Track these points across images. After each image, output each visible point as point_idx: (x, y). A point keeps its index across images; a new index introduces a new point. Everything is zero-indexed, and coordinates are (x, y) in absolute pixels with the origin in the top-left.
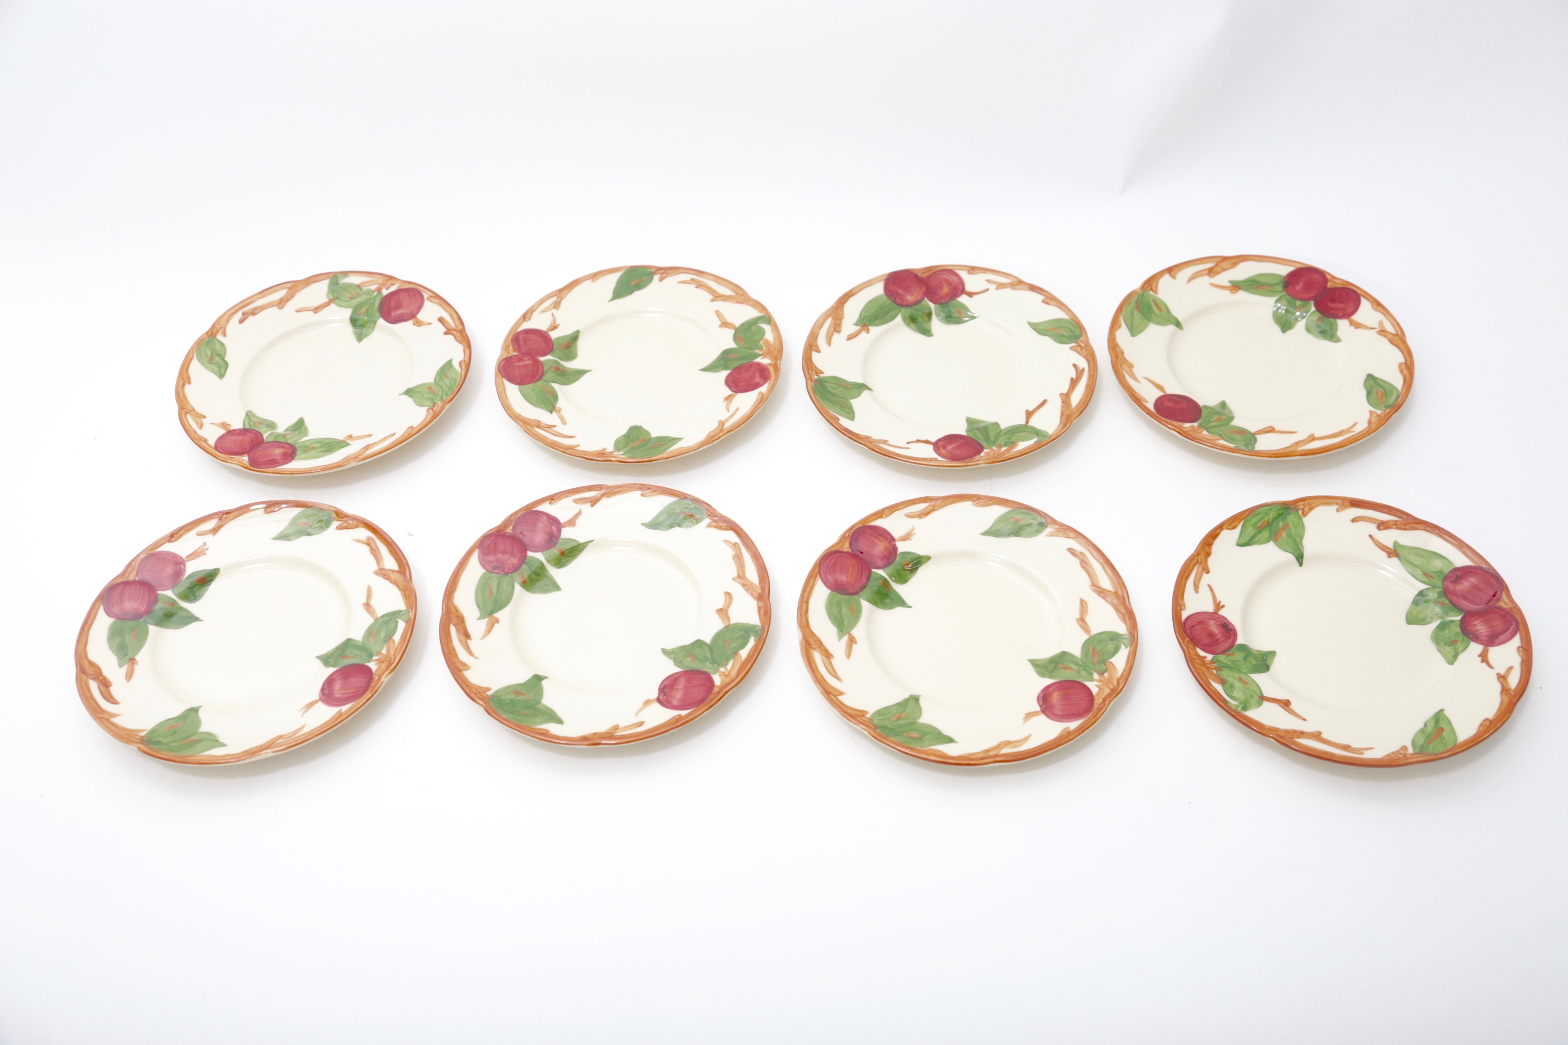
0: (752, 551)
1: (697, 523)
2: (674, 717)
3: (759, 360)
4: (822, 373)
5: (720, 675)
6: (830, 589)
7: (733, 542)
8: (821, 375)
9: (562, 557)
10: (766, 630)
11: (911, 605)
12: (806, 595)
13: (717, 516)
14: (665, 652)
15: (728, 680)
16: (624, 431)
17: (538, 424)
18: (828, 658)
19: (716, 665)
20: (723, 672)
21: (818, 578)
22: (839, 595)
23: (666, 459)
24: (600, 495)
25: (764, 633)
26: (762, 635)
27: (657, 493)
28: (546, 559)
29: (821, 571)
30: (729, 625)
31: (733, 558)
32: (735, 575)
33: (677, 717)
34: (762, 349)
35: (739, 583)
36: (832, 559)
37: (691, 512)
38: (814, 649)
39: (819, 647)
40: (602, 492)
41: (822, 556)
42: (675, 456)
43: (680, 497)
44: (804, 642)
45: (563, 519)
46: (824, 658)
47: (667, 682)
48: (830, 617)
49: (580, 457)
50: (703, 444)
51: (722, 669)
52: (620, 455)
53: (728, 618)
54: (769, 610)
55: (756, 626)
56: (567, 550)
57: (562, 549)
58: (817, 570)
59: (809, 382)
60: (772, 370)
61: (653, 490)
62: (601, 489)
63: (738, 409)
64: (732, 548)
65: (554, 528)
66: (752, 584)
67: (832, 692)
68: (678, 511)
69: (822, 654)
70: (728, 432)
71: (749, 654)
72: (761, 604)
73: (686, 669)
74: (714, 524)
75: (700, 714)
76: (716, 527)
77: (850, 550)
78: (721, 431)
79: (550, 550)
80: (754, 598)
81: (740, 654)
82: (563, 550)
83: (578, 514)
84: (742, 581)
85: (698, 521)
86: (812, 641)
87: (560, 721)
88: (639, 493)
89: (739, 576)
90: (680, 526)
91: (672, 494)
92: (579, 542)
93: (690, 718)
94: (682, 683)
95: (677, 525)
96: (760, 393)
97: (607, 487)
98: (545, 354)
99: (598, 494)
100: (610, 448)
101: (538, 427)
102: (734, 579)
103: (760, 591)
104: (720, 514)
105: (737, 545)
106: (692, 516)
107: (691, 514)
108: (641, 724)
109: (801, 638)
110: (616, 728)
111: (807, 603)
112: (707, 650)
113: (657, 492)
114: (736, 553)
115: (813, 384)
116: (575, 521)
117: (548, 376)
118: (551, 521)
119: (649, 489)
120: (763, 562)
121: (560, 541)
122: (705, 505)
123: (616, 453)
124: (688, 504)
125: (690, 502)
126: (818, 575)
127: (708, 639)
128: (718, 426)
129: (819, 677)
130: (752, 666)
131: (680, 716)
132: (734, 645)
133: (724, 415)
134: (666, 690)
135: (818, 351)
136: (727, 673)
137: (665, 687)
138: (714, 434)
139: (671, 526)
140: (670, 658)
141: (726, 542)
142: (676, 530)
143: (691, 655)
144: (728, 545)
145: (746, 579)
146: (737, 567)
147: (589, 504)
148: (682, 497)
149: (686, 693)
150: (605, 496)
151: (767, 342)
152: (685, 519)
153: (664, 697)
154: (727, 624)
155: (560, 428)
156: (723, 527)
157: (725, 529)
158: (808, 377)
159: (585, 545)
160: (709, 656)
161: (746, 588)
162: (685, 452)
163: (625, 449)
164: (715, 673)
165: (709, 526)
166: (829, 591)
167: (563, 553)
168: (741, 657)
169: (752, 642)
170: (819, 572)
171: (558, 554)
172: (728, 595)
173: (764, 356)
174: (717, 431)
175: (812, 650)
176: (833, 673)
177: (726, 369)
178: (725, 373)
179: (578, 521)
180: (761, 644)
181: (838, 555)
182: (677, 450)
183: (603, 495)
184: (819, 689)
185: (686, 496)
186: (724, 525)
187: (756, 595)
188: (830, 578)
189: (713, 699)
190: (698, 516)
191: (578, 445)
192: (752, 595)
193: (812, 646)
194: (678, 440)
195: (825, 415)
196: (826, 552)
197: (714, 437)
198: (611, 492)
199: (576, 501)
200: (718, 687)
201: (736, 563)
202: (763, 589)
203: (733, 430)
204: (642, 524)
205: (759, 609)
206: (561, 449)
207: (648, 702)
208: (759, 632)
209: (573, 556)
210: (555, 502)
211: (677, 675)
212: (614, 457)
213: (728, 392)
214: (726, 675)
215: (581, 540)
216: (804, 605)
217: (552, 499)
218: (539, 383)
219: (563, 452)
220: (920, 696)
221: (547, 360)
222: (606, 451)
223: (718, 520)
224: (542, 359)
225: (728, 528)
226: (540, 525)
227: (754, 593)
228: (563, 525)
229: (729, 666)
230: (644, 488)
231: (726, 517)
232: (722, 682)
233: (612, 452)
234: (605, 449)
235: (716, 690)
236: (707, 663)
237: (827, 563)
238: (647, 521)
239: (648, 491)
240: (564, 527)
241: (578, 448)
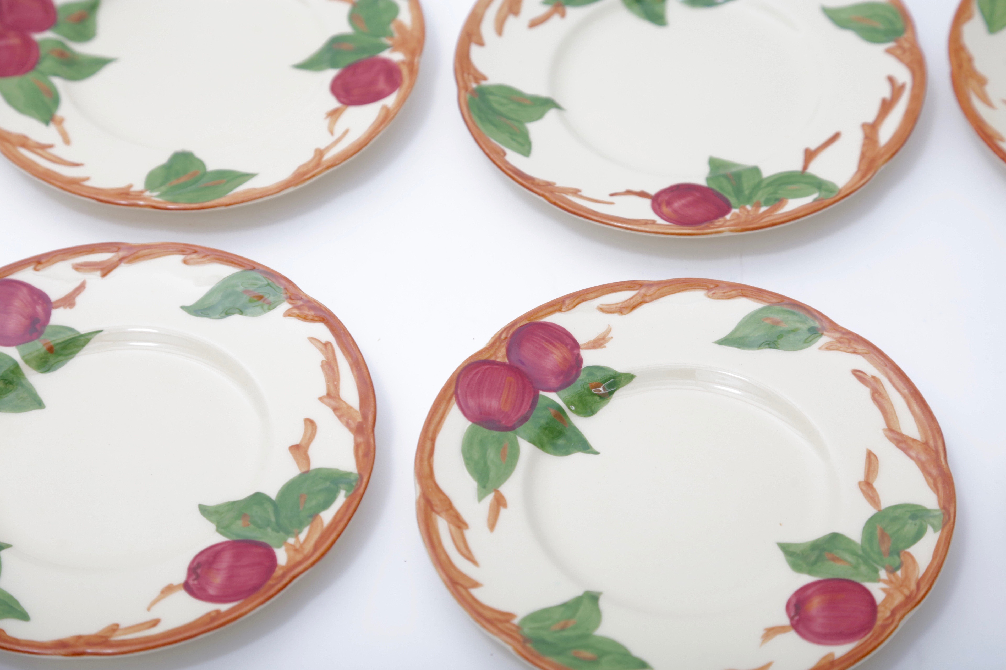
0: (352, 357)
1: (270, 309)
2: (209, 614)
3: (386, 54)
4: (485, 78)
5: (287, 550)
6: (471, 420)
7: (324, 342)
8: (483, 83)
9: (49, 355)
10: (365, 480)
11: (597, 450)
12: (432, 427)
13: (301, 299)
14: (204, 510)
15: (299, 557)
16: (162, 158)
17: (24, 142)
18: (459, 528)
19: (282, 534)
20: (291, 545)
21: (454, 400)
22: (485, 430)
23: (227, 205)
24: (117, 259)
25: (361, 485)
26: (358, 488)
27: (209, 260)
28: (23, 357)
29: (459, 391)
30: (307, 472)
31: (322, 366)
32: (323, 392)
33: (213, 614)
34: (391, 36)
35: (329, 405)
36: (477, 372)
37: (260, 292)
38: (438, 513)
39: (447, 510)
40: (121, 254)
41: (461, 368)
42: (243, 202)
43: (244, 267)
44: (423, 502)
45: (54, 295)
46: (453, 528)
47: (204, 558)
48: (467, 464)
49: (89, 197)
50: (287, 184)
51: (291, 541)
52: (154, 196)
53: (307, 459)
54: (372, 450)
55: (350, 474)
56: (58, 344)
57: (49, 343)
58: (452, 390)
59: (463, 92)
60: (405, 71)
61: (202, 255)
62: (119, 249)
63: (347, 132)
64: (321, 350)
65: (39, 309)
66: (349, 407)
67: (461, 581)
68: (240, 289)
69: (450, 522)
70: (328, 168)
71: (335, 517)
72: (360, 440)
73: (235, 538)
74: (296, 311)
75: (250, 610)
76: (298, 316)
77: (506, 360)
78: (318, 164)
79: (31, 344)
80: (351, 429)
81: (321, 518)
82: (52, 344)
83: (81, 288)
84: (333, 403)
85: (271, 306)
86: (435, 501)
87: (24, 616)
88: (179, 258)
89: (329, 395)
90: (241, 312)
91: (232, 262)
92: (78, 333)
93: (234, 615)
94: (226, 560)
95: (238, 310)
96: (385, 108)
97: (130, 247)
98: (41, 29)
99: (114, 256)
100: (139, 185)
101: (24, 146)
102: (321, 399)
103: (359, 419)
104: (306, 296)
105: (329, 346)
106: (261, 298)
107: (261, 294)
108: (155, 623)
109: (418, 494)
110: (115, 628)
111: (433, 440)
112: (270, 509)
113: (208, 258)
114: (328, 358)
115: (468, 96)
116: (74, 299)
117: (46, 64)
118: (35, 298)
119: (195, 252)
120: (369, 374)
121: (48, 330)
122: (283, 282)
123: (147, 194)
124: (257, 279)
125: (259, 276)
126: (454, 398)
127: (273, 492)
128: (314, 157)
129: (443, 557)
130: (339, 536)
131: (218, 612)
132: (314, 503)
133: (327, 140)
134: (199, 571)
135: (481, 43)
136: (298, 546)
137: (199, 565)
138: (305, 169)
139: (227, 313)
140: (211, 521)
141: (313, 341)
142: (236, 318)
143: (244, 516)
144: (316, 346)
145: (340, 399)
146: (328, 381)
147: (98, 273)
148: (248, 267)
149: (230, 577)
150: (126, 260)
151: (401, 27)
152: (250, 301)
153: (196, 582)
154: (304, 470)
155: (60, 150)
156: (310, 317)
157: (313, 320)
158: (461, 84)
159: (90, 337)
160: (273, 519)
161: (338, 414)
162: (258, 196)
163: (164, 188)
164: (279, 547)
165: (288, 314)
166: (469, 423)
167: (51, 350)
168: (322, 522)
169: (341, 500)
170: (456, 393)
171: (44, 349)
172: (310, 424)
173: (395, 48)
174: (311, 166)
175: (434, 514)
176: (465, 552)
177: (333, 65)
178: (331, 74)
179: (79, 299)
180: (355, 503)
181: (488, 366)
182: (246, 192)
183: (121, 260)
184: (440, 576)
185: (255, 266)
186: (312, 313)
187: (353, 425)
188: (472, 403)
189: (272, 586)
190: (271, 299)
191: (87, 179)
192: (348, 425)
193: (435, 508)
194: (247, 176)
195: (484, 146)
196: (469, 362)
197: (305, 174)
198: (136, 255)
199: (78, 268)
200: (282, 567)
201: (326, 374)
202: (365, 417)
203: (337, 165)
204: (183, 308)
205: (357, 447)
206: (58, 184)
207: (169, 590)
208: (354, 484)
209: (68, 355)
210: (44, 268)
211: (219, 548)
212: (144, 199)
213: (333, 103)
214: (296, 550)
215: (83, 328)
216: (428, 444)
217: (39, 263)
218: (30, 77)
219: (62, 188)
220: (600, 594)
221: (46, 41)
222: (133, 189)
223: (302, 305)
224: (38, 37)
225: (316, 319)
226: (18, 303)
227: (350, 421)
228: (54, 305)
229: (302, 536)
230: (188, 251)
231: (315, 301)
232: (289, 560)
233: (142, 192)
234: (131, 186)
235: (278, 572)
236: (269, 530)
237: (469, 379)
238: (190, 302)
239: (194, 256)
240: (57, 307)
241: (87, 183)
